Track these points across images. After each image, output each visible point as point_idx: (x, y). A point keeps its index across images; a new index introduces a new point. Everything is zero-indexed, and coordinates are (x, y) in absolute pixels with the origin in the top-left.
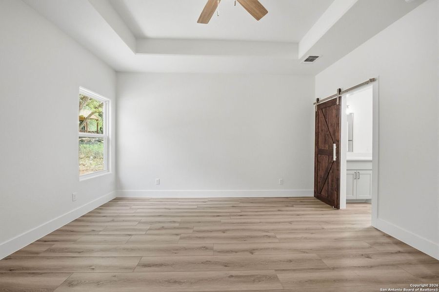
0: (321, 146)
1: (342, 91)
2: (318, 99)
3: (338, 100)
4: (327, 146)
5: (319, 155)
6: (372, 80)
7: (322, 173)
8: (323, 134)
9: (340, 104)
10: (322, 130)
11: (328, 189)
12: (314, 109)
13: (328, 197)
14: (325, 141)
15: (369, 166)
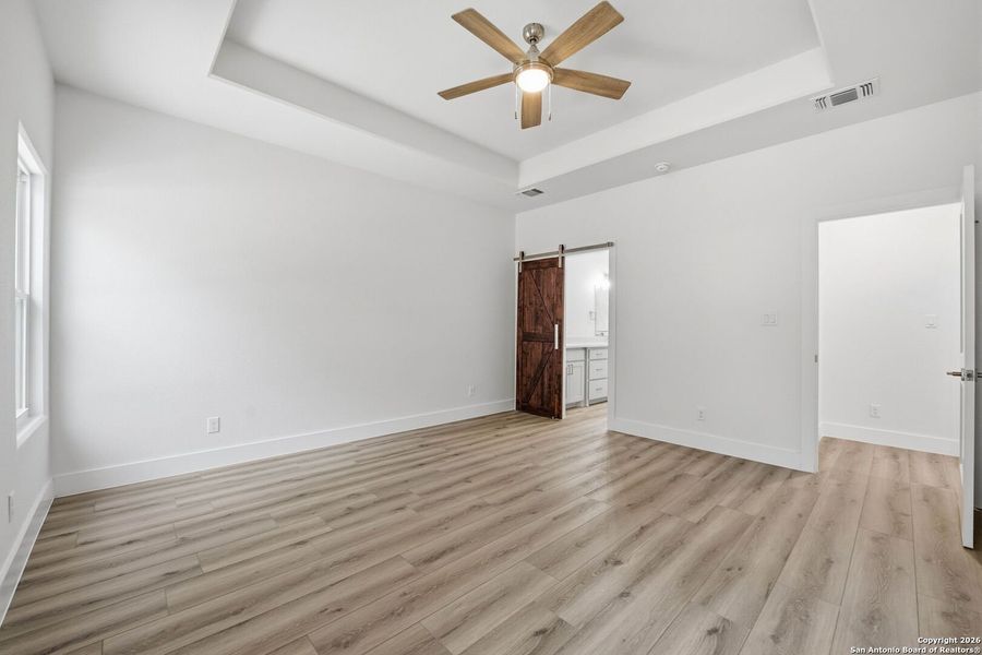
0: (529, 328)
1: (566, 248)
2: (523, 253)
3: (560, 260)
4: (540, 328)
5: (525, 343)
6: (610, 245)
7: (530, 370)
8: (533, 309)
9: (563, 268)
10: (531, 304)
11: (542, 393)
12: (516, 268)
13: (542, 405)
14: (537, 319)
15: (605, 354)
